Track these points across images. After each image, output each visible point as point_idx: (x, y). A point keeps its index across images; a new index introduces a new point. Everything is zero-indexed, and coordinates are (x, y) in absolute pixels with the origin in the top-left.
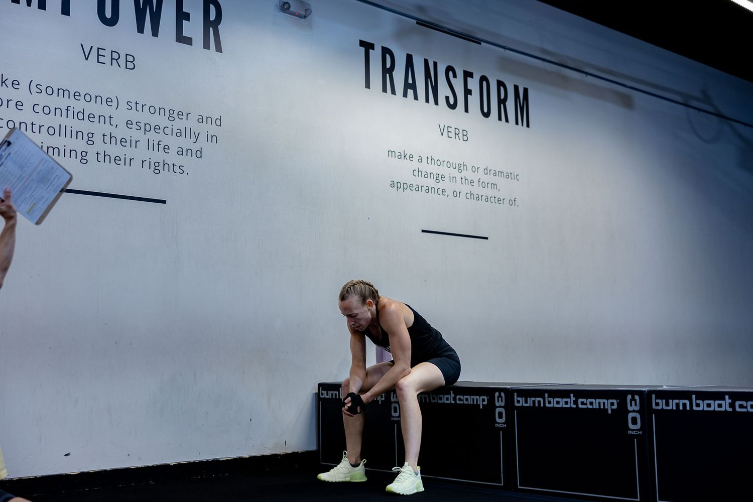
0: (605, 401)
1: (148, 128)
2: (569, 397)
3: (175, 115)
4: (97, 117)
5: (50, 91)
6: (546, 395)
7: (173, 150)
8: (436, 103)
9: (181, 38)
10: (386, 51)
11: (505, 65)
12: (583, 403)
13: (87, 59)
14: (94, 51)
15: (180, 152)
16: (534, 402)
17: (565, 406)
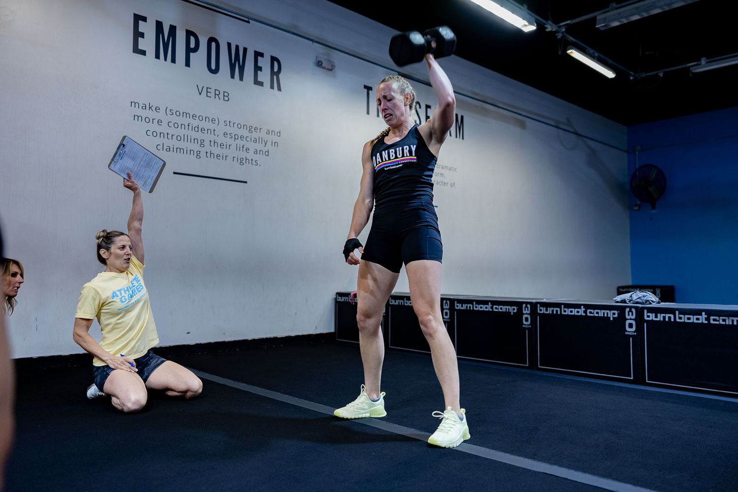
0: (510, 307)
1: (236, 137)
2: (488, 304)
3: (253, 130)
4: (206, 130)
5: (178, 113)
6: (474, 303)
7: (252, 151)
9: (257, 83)
12: (496, 308)
13: (200, 94)
14: (205, 90)
15: (256, 152)
16: (467, 307)
17: (485, 310)
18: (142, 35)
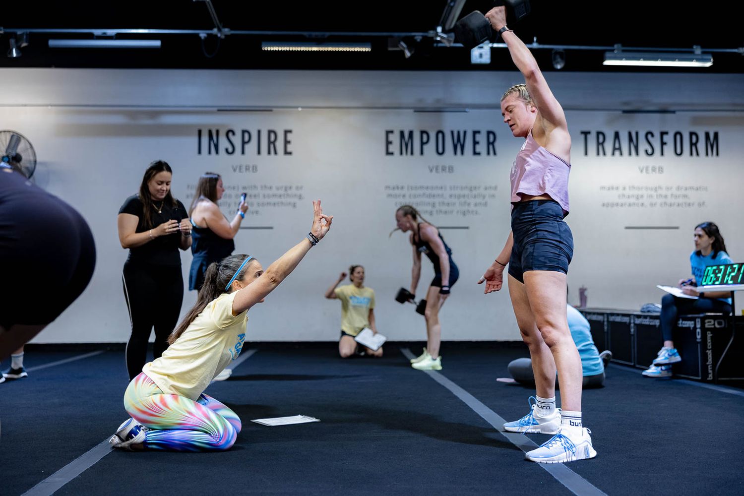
3: (473, 189)
4: (436, 196)
7: (472, 205)
8: (637, 153)
9: (475, 153)
10: (598, 133)
11: (696, 121)
13: (431, 172)
14: (434, 168)
15: (476, 205)
18: (391, 143)
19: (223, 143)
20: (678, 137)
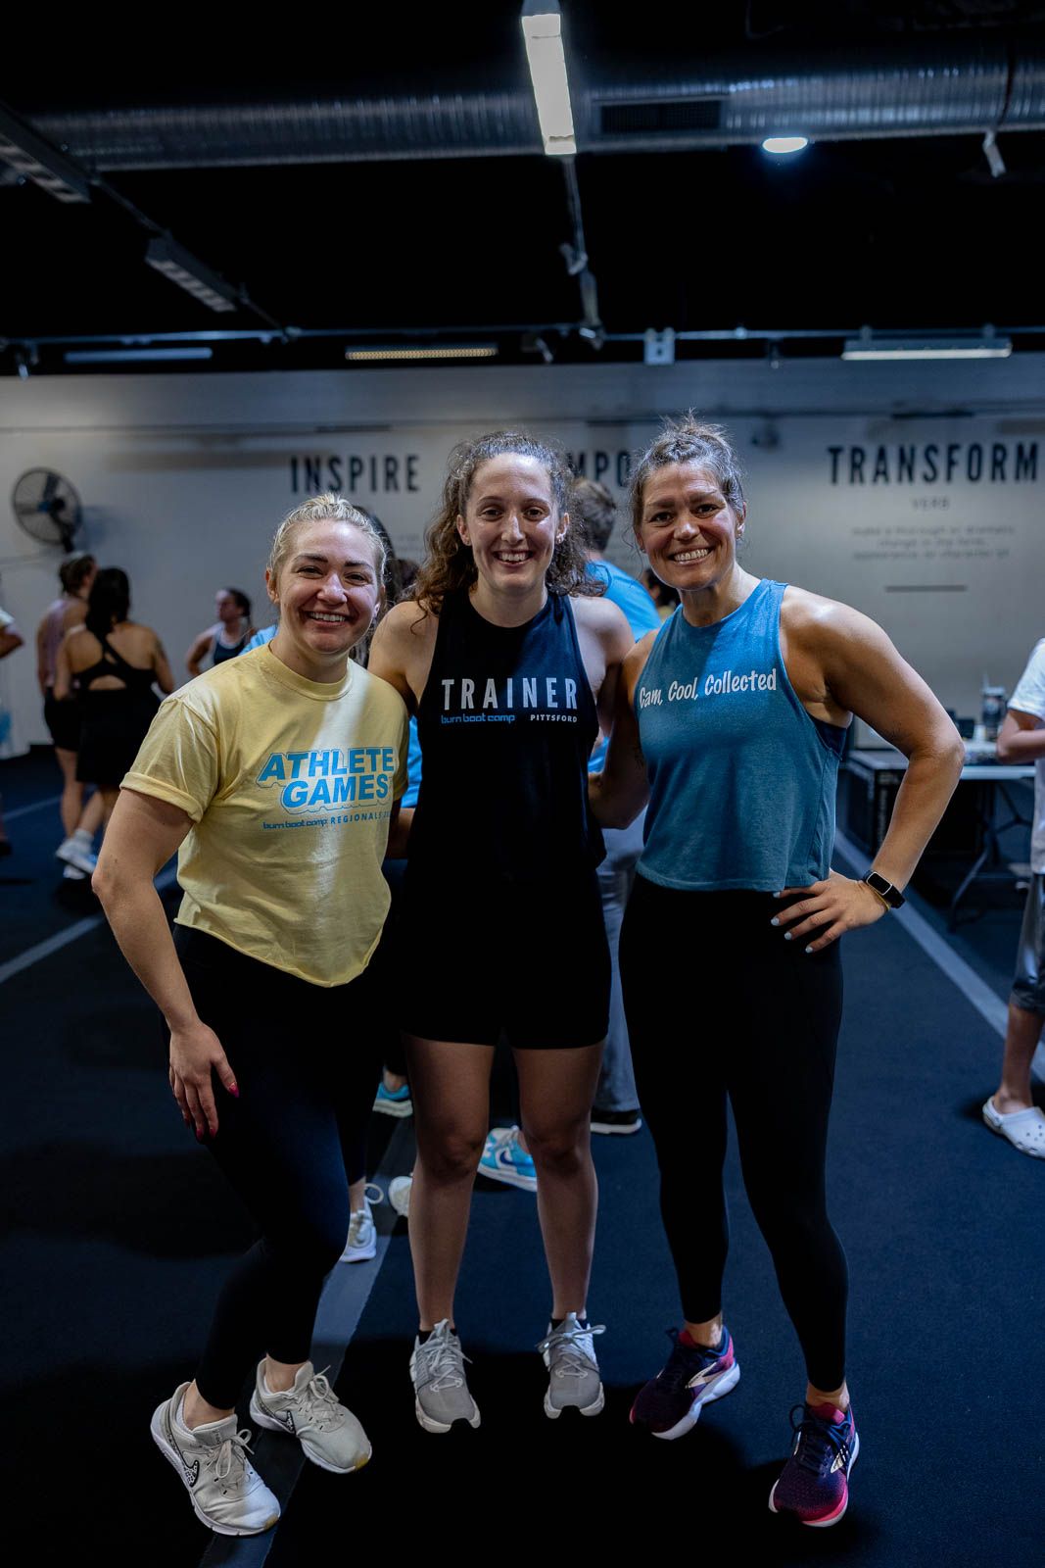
8: (911, 479)
10: (856, 451)
11: (1005, 427)
19: (326, 476)
20: (975, 455)
